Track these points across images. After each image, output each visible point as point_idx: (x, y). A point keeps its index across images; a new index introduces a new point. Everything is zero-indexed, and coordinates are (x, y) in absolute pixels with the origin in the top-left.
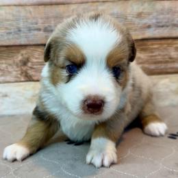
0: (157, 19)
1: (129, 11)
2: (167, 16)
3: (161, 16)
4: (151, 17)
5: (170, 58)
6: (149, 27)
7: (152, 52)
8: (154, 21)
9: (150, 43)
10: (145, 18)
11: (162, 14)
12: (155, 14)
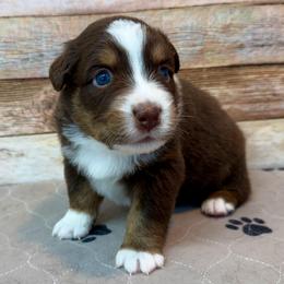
0: (254, 34)
1: (209, 23)
2: (270, 29)
3: (261, 30)
4: (244, 31)
5: (275, 95)
6: (241, 47)
7: (246, 86)
8: (250, 37)
9: (241, 71)
10: (235, 32)
11: (263, 26)
12: (250, 27)
